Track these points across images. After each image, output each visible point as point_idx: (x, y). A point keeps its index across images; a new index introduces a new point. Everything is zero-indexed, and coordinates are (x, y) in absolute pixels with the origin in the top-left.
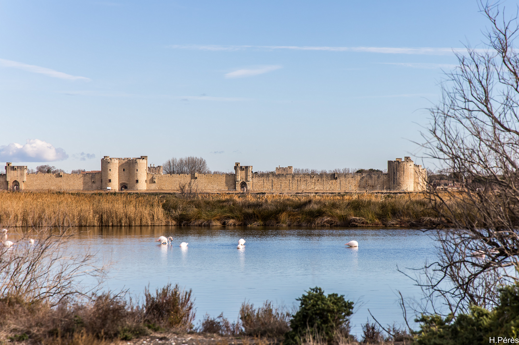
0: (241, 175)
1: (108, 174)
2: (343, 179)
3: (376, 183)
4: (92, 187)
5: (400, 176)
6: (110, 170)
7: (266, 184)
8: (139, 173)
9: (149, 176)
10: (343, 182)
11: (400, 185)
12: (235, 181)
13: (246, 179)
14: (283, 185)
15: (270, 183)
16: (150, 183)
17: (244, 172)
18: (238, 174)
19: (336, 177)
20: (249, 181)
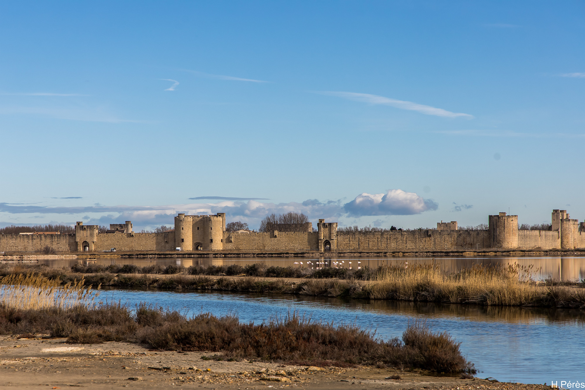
0: (325, 233)
1: (181, 233)
2: (437, 236)
3: (475, 240)
4: (165, 247)
5: (500, 233)
6: (183, 228)
7: (352, 242)
8: (213, 232)
9: (225, 235)
10: (438, 239)
11: (500, 243)
12: (318, 240)
13: (330, 237)
14: (371, 243)
15: (357, 241)
16: (226, 243)
17: (327, 229)
18: (321, 232)
19: (430, 235)
20: (333, 240)
